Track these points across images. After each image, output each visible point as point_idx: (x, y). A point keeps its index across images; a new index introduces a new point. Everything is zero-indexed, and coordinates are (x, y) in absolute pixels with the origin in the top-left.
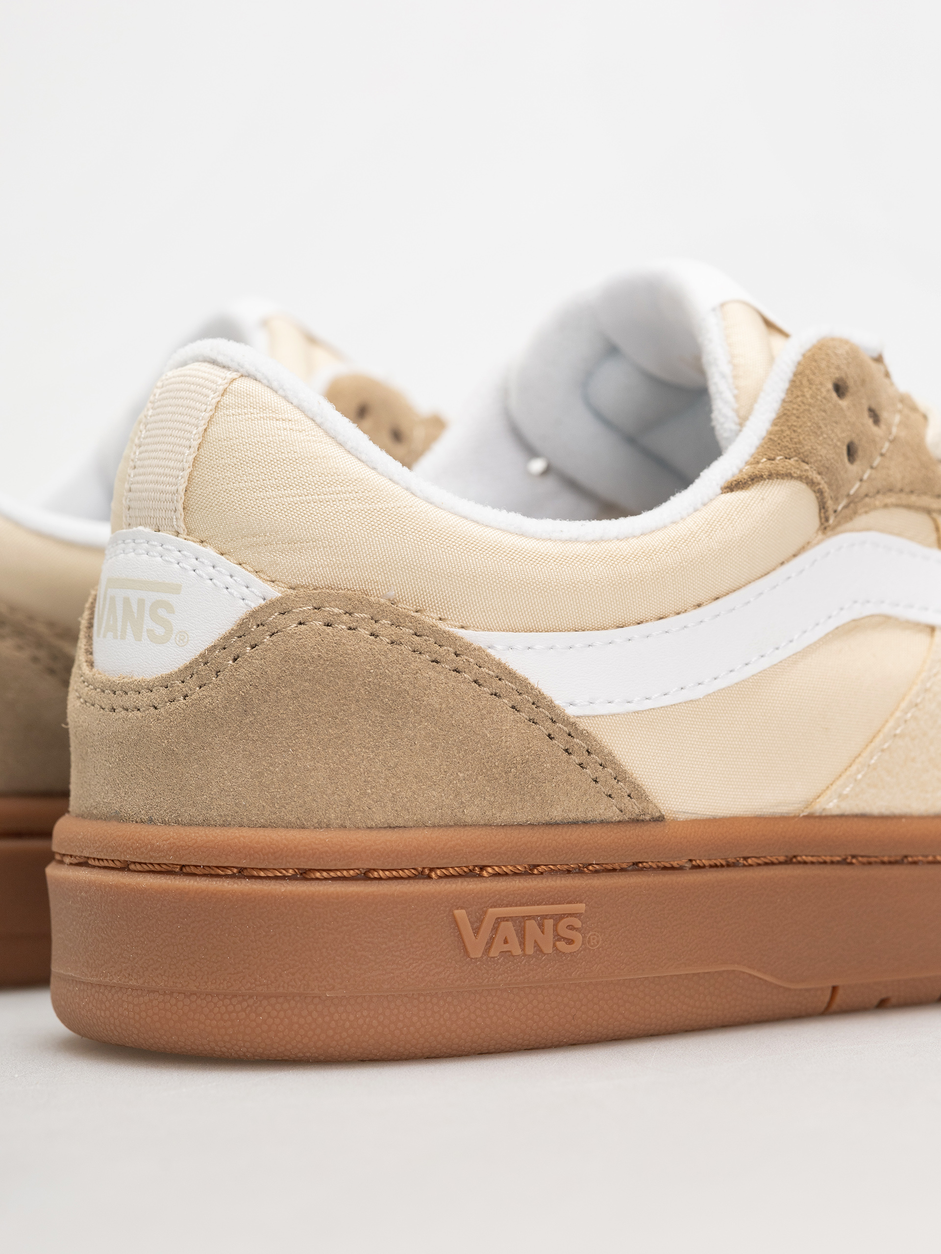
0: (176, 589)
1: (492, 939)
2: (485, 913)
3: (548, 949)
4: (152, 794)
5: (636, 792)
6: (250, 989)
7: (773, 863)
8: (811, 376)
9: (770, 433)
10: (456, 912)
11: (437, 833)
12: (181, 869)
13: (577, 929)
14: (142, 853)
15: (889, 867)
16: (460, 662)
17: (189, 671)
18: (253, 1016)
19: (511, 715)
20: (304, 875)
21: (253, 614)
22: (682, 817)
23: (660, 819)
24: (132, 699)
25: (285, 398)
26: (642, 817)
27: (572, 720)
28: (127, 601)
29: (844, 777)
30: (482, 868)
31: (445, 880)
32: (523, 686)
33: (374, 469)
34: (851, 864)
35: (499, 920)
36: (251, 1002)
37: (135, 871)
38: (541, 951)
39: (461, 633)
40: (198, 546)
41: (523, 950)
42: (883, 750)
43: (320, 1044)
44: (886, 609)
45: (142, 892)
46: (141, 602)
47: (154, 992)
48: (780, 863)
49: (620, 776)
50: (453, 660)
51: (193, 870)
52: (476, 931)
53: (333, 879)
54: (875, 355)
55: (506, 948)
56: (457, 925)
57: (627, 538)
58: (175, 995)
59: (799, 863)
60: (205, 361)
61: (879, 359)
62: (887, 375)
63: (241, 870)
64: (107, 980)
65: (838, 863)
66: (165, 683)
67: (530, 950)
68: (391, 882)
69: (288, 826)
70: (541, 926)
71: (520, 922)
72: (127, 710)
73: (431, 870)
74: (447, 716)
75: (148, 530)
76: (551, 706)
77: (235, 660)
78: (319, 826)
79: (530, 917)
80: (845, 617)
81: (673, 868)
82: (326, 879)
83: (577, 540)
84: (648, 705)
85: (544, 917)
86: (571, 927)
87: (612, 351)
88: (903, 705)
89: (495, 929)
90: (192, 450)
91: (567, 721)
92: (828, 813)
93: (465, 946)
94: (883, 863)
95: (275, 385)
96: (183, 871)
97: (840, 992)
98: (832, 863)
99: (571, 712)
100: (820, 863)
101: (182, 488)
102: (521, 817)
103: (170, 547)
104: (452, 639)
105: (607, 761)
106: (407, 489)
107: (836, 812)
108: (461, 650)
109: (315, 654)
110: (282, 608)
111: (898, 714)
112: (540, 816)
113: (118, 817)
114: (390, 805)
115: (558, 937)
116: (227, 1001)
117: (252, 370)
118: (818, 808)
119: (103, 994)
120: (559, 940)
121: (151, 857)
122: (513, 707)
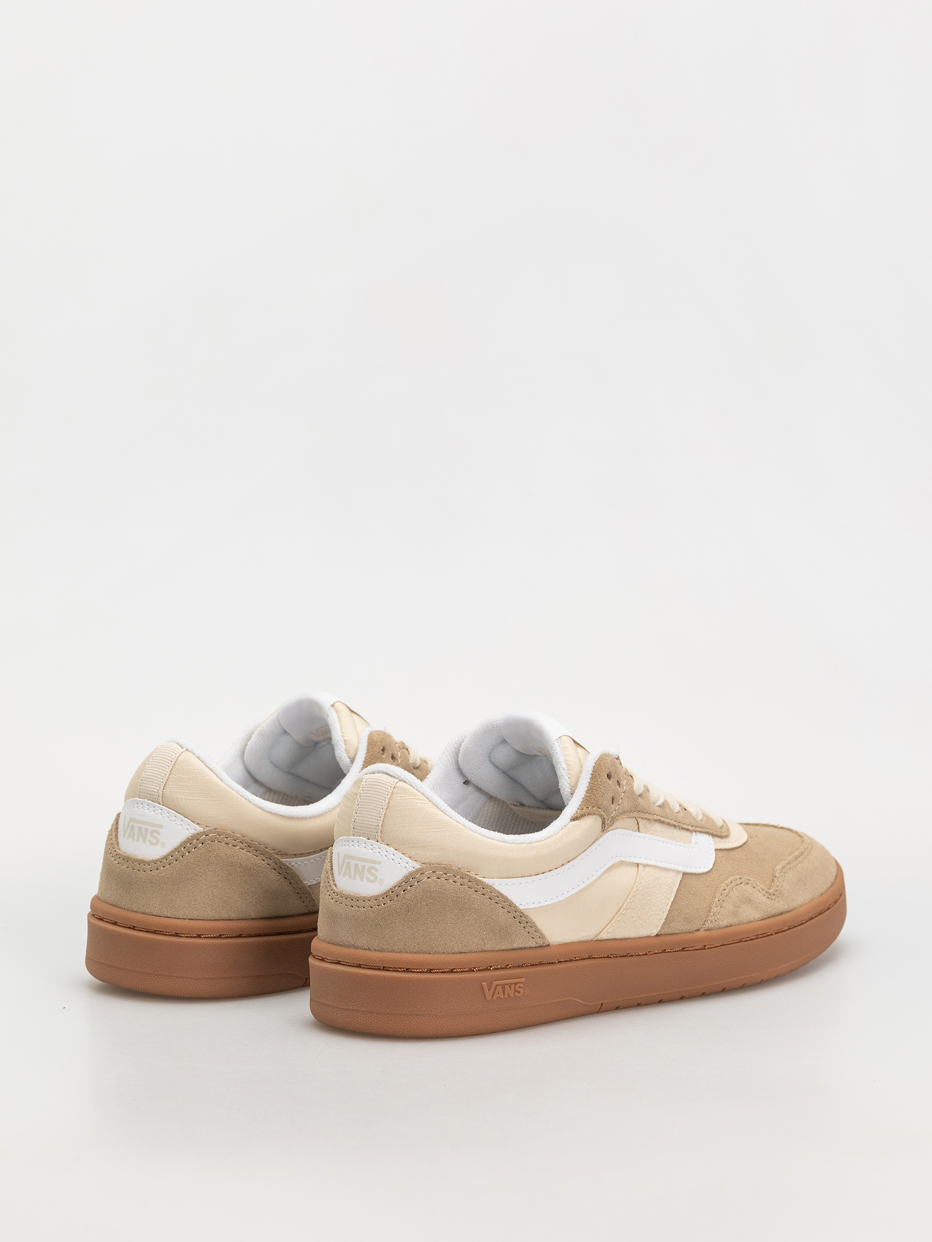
0: (379, 863)
1: (494, 992)
2: (492, 983)
3: (512, 996)
4: (369, 940)
5: (542, 936)
6: (410, 1012)
7: (584, 959)
8: (600, 773)
9: (586, 796)
10: (483, 983)
11: (477, 955)
12: (383, 968)
13: (522, 988)
14: (368, 962)
15: (623, 958)
16: (484, 891)
17: (386, 895)
18: (411, 1022)
19: (502, 910)
20: (430, 971)
21: (411, 874)
22: (555, 944)
23: (548, 945)
24: (361, 903)
25: (417, 790)
26: (542, 945)
27: (522, 911)
28: (356, 866)
29: (609, 925)
30: (491, 967)
31: (479, 972)
32: (506, 899)
33: (451, 818)
34: (610, 957)
35: (497, 986)
36: (410, 1017)
37: (363, 968)
38: (510, 996)
39: (484, 880)
40: (386, 846)
41: (504, 996)
42: (622, 914)
43: (435, 1032)
44: (623, 859)
45: (368, 976)
46: (363, 867)
47: (372, 1013)
48: (587, 959)
49: (537, 930)
50: (482, 891)
51: (389, 969)
52: (489, 990)
53: (441, 972)
54: (617, 757)
55: (499, 996)
56: (483, 988)
57: (539, 841)
58: (381, 1014)
59: (593, 958)
60: (383, 773)
61: (618, 758)
62: (621, 764)
63: (407, 969)
64: (351, 1007)
65: (606, 957)
66: (376, 898)
67: (506, 996)
68: (461, 973)
69: (424, 953)
70: (510, 987)
71: (503, 986)
72: (359, 907)
73: (474, 968)
74: (480, 912)
75: (365, 839)
76: (515, 907)
77: (404, 891)
78: (435, 953)
79: (506, 984)
80: (610, 864)
81: (552, 963)
82: (438, 972)
83: (523, 843)
84: (547, 903)
85: (511, 984)
86: (520, 987)
87: (504, 741)
88: (630, 897)
89: (495, 989)
90: (384, 810)
91: (520, 912)
92: (603, 939)
93: (485, 995)
94: (621, 956)
95: (413, 785)
96: (385, 969)
97: (604, 1005)
98: (604, 957)
99: (521, 907)
100: (600, 958)
101: (380, 825)
102: (503, 948)
103: (375, 846)
104: (482, 883)
105: (533, 925)
106: (463, 825)
107: (606, 938)
108: (485, 886)
109: (434, 889)
110: (421, 872)
111: (628, 900)
112: (510, 947)
113: (355, 947)
114: (460, 945)
115: (516, 991)
116: (401, 1017)
117: (404, 779)
118: (600, 937)
119: (349, 1013)
120: (515, 992)
121: (372, 963)
122: (502, 907)
